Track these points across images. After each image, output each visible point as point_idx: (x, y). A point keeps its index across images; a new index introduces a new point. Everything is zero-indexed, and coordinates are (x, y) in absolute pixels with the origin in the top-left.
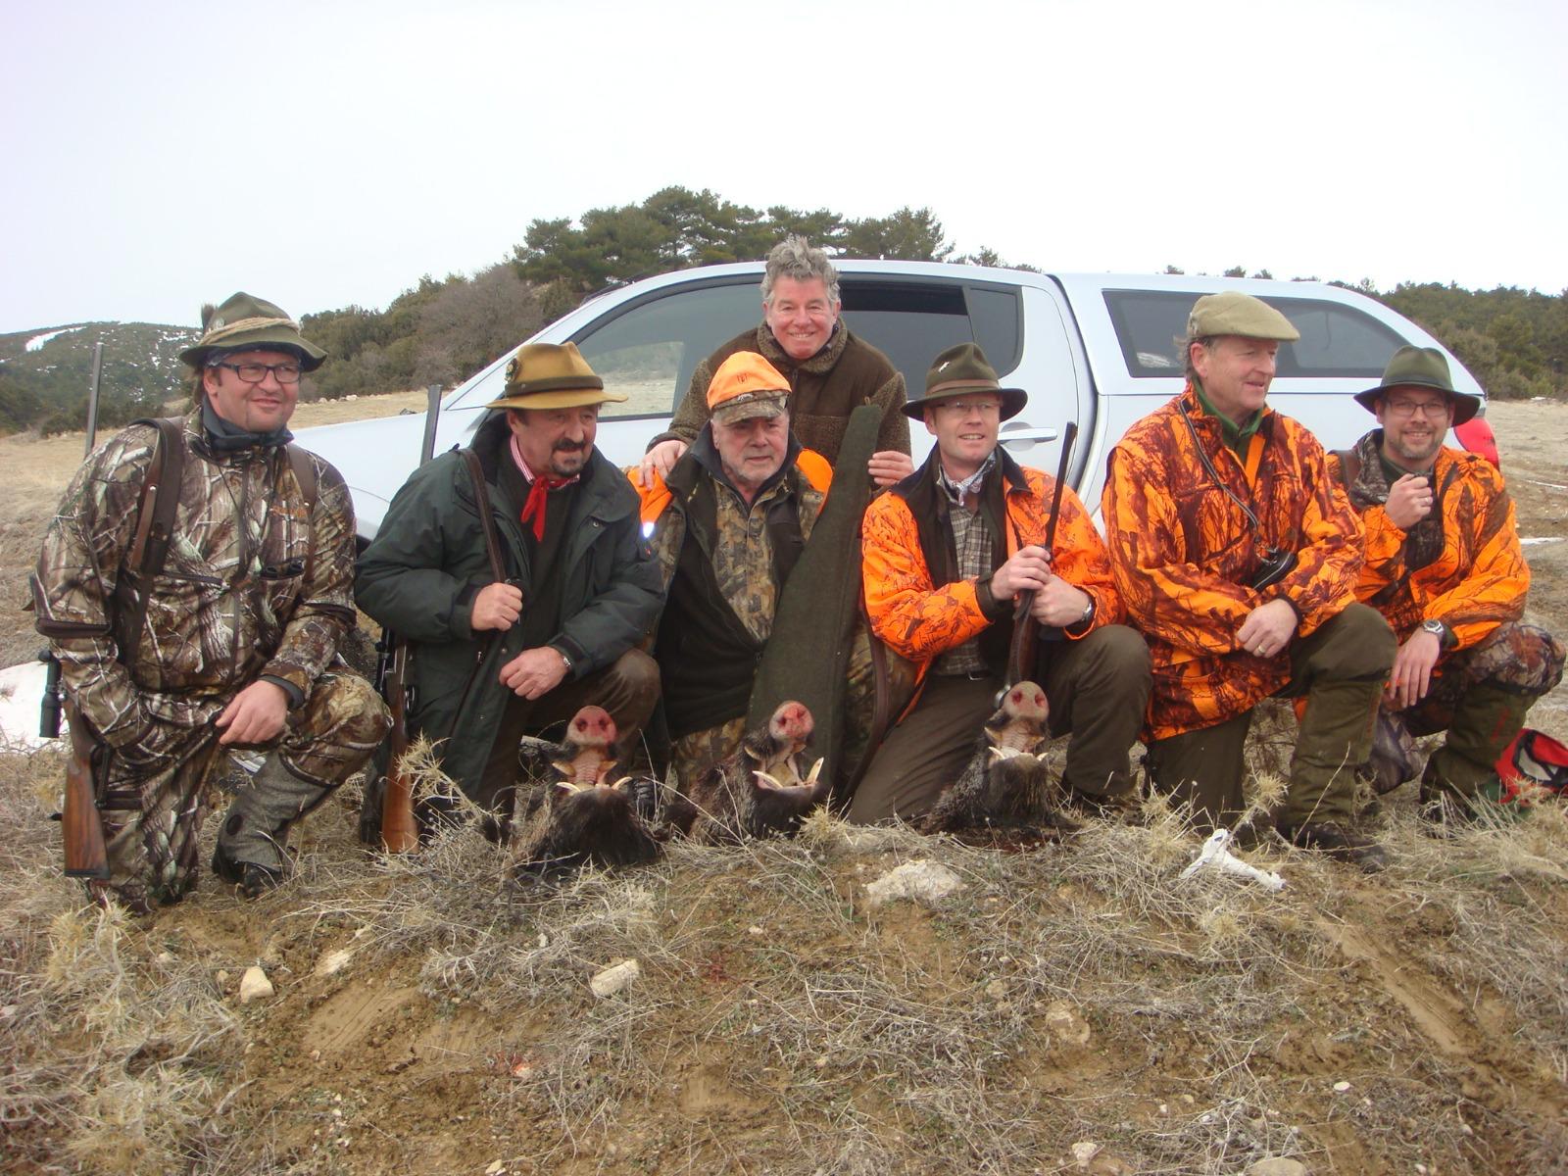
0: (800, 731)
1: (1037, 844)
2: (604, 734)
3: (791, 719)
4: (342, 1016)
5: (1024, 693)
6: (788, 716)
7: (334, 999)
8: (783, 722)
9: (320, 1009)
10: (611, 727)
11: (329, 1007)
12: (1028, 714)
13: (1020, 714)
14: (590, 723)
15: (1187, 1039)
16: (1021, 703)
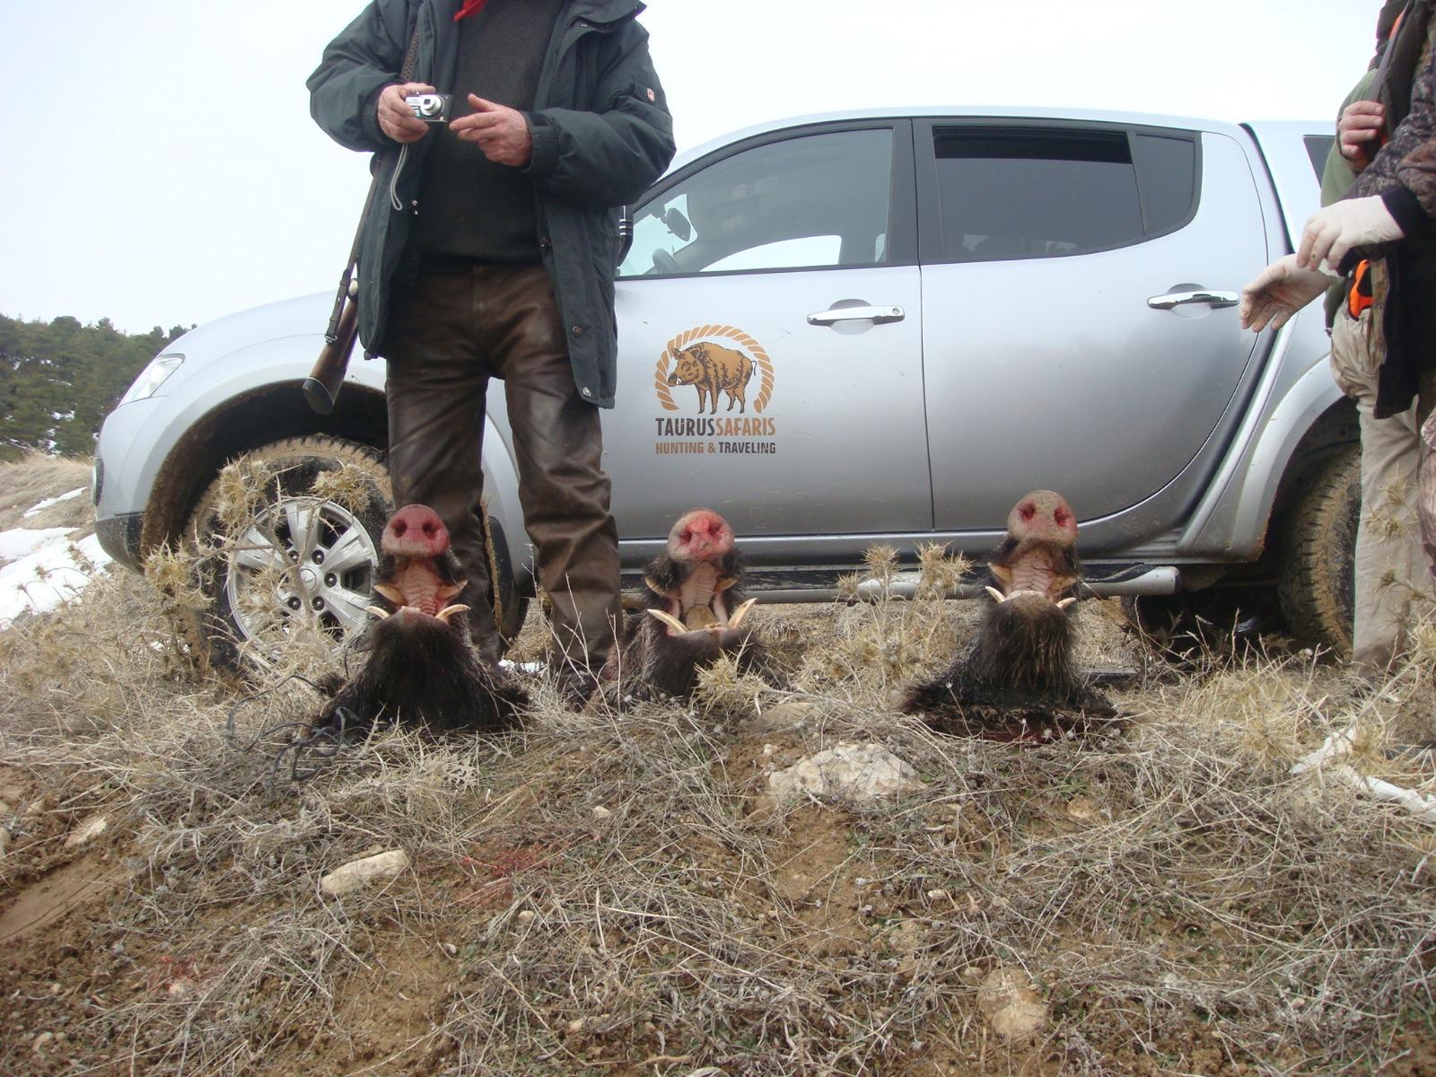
0: (709, 549)
1: (1047, 733)
2: (429, 542)
3: (698, 534)
4: (56, 895)
5: (1037, 506)
6: (694, 528)
7: (56, 875)
8: (687, 536)
9: (36, 885)
10: (442, 534)
11: (46, 883)
12: (1042, 535)
13: (1029, 535)
14: (410, 525)
15: (1217, 1052)
16: (1033, 520)
